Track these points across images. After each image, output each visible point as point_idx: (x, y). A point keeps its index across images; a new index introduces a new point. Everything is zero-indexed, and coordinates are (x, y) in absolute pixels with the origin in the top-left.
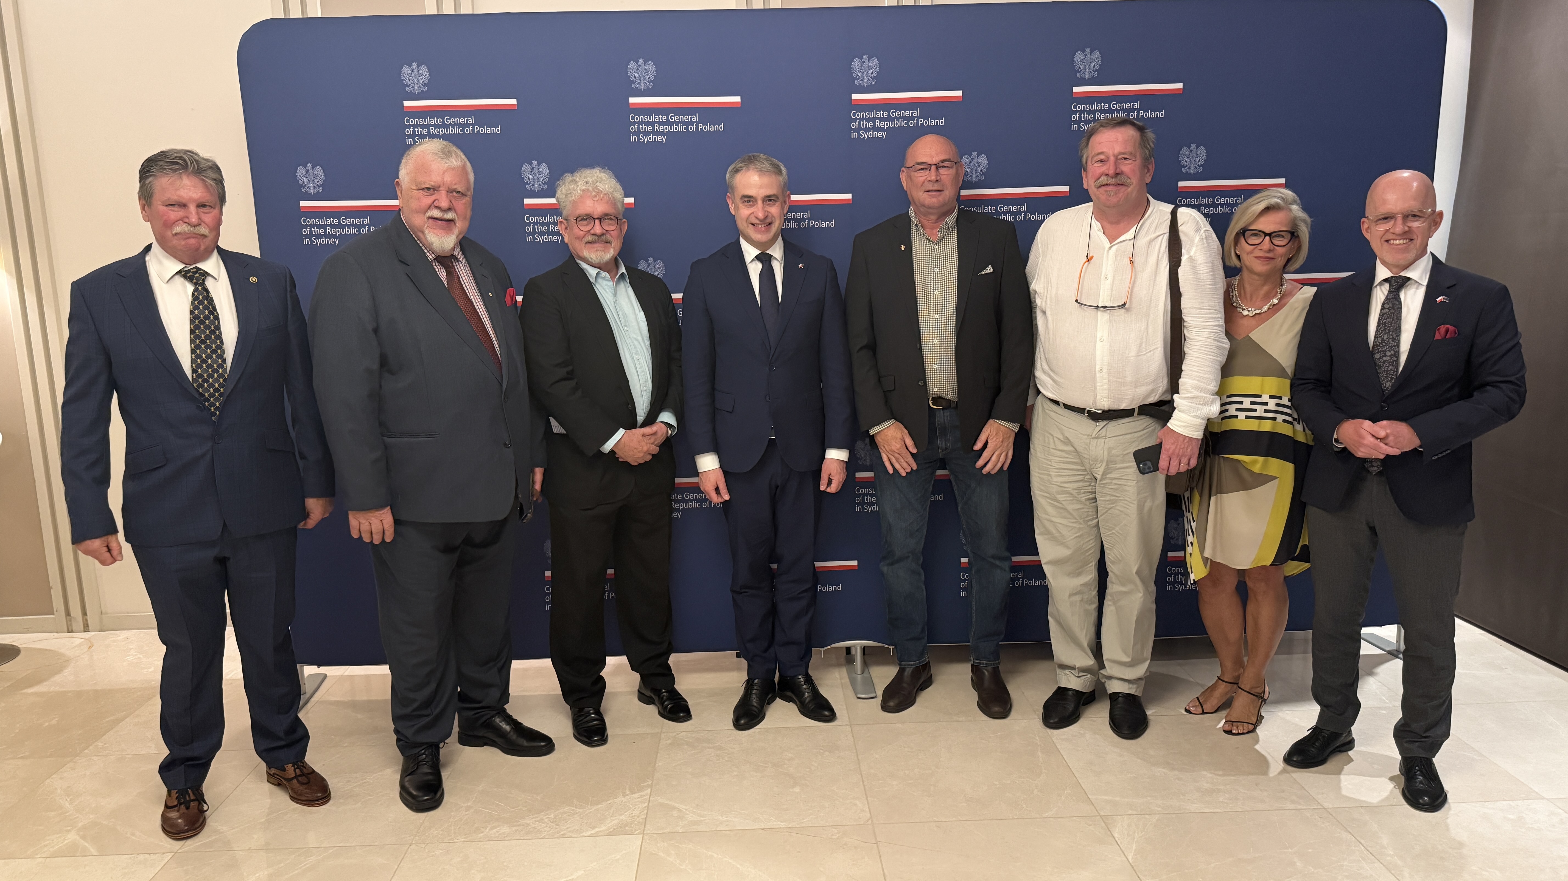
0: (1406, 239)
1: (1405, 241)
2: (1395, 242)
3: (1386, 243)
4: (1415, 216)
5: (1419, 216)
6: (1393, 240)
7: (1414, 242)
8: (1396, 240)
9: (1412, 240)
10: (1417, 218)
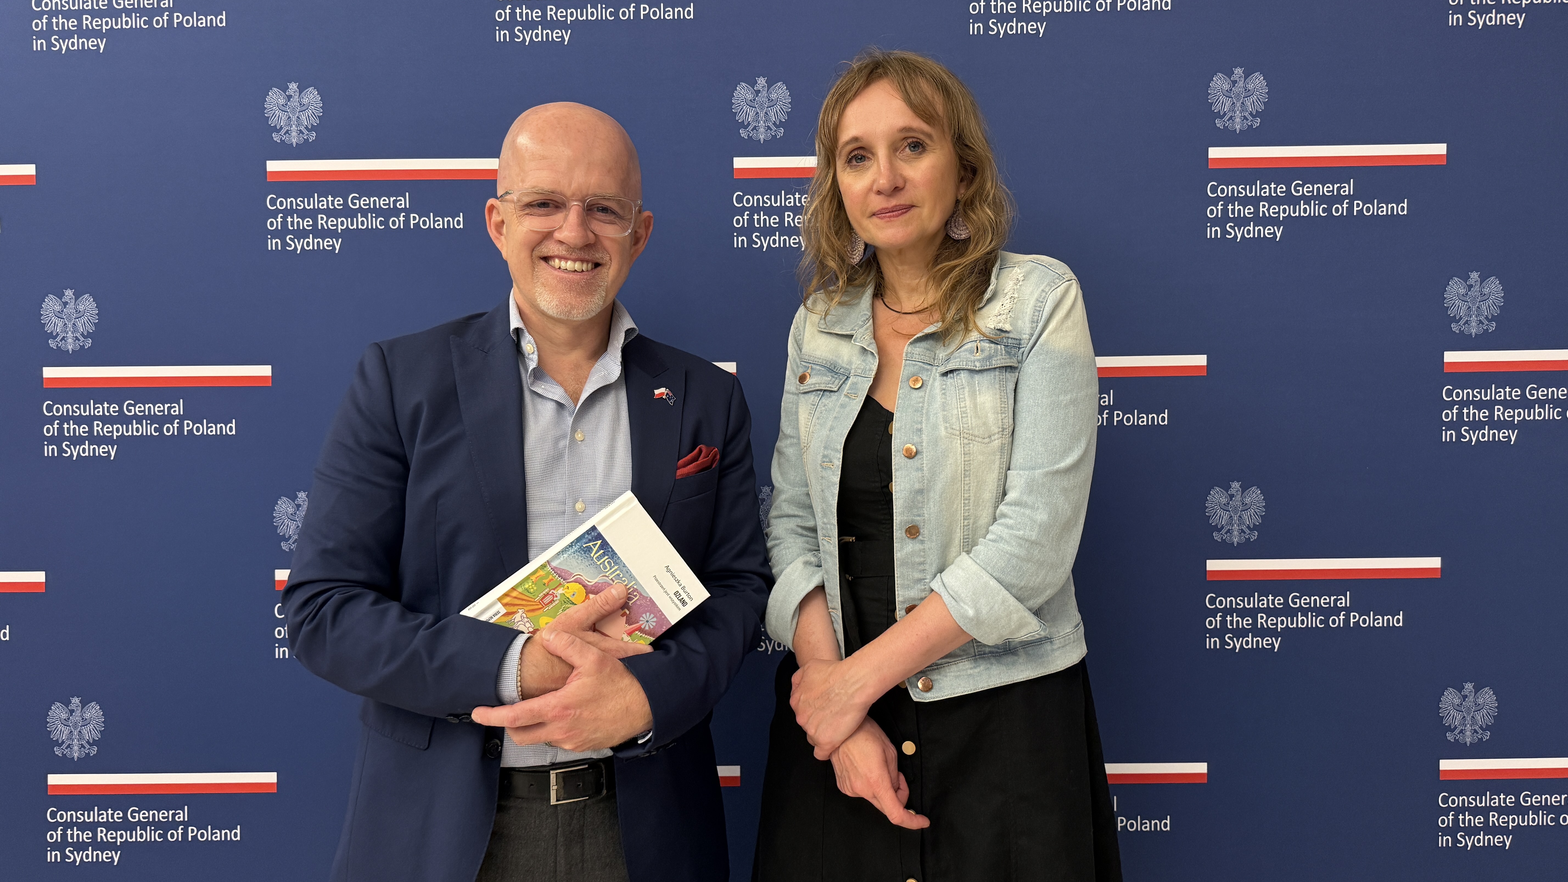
0: (587, 262)
1: (584, 267)
2: (563, 264)
3: (543, 263)
4: (605, 210)
5: (613, 212)
6: (561, 258)
7: (603, 271)
8: (566, 259)
9: (597, 265)
10: (611, 218)
